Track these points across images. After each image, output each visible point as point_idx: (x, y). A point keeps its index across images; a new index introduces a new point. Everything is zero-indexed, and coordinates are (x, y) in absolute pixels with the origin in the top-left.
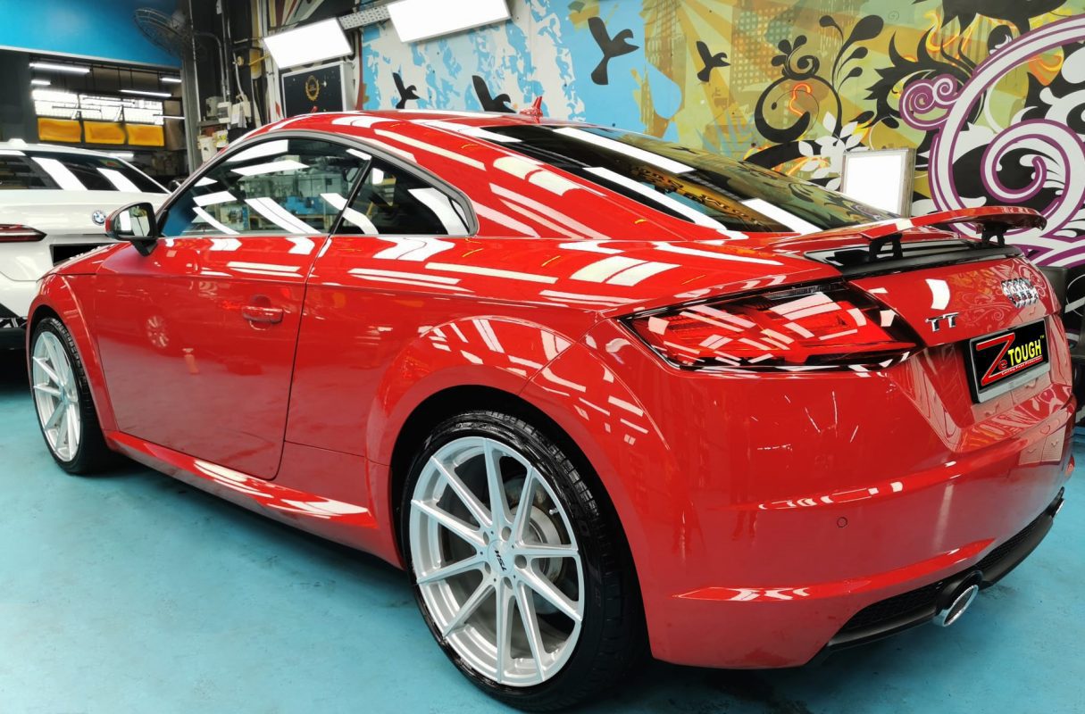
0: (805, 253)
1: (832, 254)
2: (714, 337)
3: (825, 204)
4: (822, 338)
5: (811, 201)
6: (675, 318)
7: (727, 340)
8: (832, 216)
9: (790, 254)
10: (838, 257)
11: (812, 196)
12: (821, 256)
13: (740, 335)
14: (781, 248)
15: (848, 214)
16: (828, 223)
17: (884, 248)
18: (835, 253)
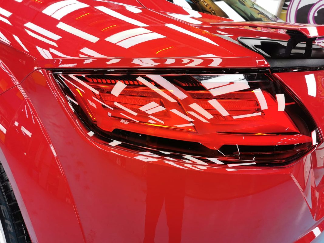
0: (239, 38)
1: (258, 43)
2: (153, 104)
3: (251, 7)
4: (235, 117)
5: (244, 5)
6: (131, 83)
7: (161, 109)
8: (251, 15)
9: (227, 37)
10: (264, 46)
11: (246, 3)
12: (251, 43)
13: (173, 106)
14: (222, 30)
15: (259, 14)
16: (248, 18)
17: (299, 45)
18: (262, 43)
